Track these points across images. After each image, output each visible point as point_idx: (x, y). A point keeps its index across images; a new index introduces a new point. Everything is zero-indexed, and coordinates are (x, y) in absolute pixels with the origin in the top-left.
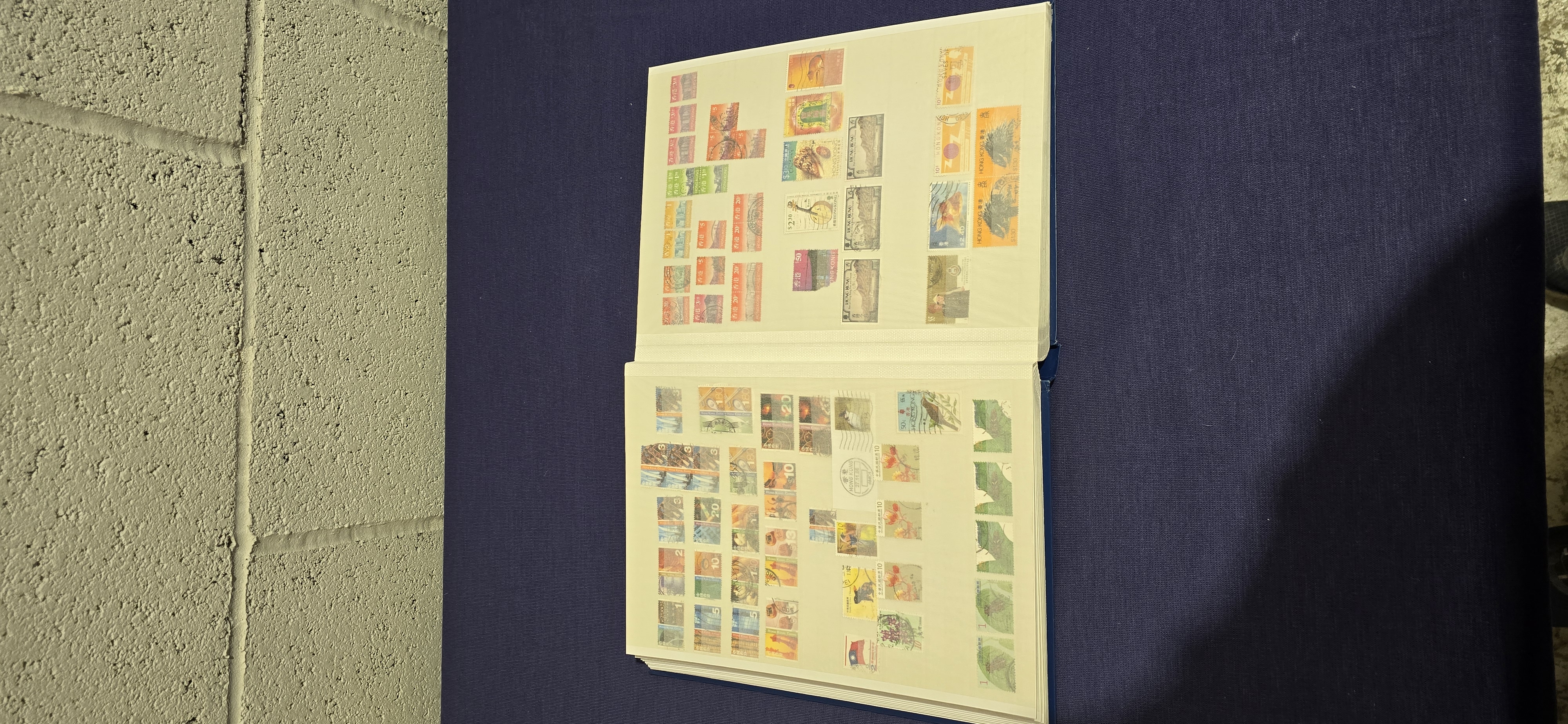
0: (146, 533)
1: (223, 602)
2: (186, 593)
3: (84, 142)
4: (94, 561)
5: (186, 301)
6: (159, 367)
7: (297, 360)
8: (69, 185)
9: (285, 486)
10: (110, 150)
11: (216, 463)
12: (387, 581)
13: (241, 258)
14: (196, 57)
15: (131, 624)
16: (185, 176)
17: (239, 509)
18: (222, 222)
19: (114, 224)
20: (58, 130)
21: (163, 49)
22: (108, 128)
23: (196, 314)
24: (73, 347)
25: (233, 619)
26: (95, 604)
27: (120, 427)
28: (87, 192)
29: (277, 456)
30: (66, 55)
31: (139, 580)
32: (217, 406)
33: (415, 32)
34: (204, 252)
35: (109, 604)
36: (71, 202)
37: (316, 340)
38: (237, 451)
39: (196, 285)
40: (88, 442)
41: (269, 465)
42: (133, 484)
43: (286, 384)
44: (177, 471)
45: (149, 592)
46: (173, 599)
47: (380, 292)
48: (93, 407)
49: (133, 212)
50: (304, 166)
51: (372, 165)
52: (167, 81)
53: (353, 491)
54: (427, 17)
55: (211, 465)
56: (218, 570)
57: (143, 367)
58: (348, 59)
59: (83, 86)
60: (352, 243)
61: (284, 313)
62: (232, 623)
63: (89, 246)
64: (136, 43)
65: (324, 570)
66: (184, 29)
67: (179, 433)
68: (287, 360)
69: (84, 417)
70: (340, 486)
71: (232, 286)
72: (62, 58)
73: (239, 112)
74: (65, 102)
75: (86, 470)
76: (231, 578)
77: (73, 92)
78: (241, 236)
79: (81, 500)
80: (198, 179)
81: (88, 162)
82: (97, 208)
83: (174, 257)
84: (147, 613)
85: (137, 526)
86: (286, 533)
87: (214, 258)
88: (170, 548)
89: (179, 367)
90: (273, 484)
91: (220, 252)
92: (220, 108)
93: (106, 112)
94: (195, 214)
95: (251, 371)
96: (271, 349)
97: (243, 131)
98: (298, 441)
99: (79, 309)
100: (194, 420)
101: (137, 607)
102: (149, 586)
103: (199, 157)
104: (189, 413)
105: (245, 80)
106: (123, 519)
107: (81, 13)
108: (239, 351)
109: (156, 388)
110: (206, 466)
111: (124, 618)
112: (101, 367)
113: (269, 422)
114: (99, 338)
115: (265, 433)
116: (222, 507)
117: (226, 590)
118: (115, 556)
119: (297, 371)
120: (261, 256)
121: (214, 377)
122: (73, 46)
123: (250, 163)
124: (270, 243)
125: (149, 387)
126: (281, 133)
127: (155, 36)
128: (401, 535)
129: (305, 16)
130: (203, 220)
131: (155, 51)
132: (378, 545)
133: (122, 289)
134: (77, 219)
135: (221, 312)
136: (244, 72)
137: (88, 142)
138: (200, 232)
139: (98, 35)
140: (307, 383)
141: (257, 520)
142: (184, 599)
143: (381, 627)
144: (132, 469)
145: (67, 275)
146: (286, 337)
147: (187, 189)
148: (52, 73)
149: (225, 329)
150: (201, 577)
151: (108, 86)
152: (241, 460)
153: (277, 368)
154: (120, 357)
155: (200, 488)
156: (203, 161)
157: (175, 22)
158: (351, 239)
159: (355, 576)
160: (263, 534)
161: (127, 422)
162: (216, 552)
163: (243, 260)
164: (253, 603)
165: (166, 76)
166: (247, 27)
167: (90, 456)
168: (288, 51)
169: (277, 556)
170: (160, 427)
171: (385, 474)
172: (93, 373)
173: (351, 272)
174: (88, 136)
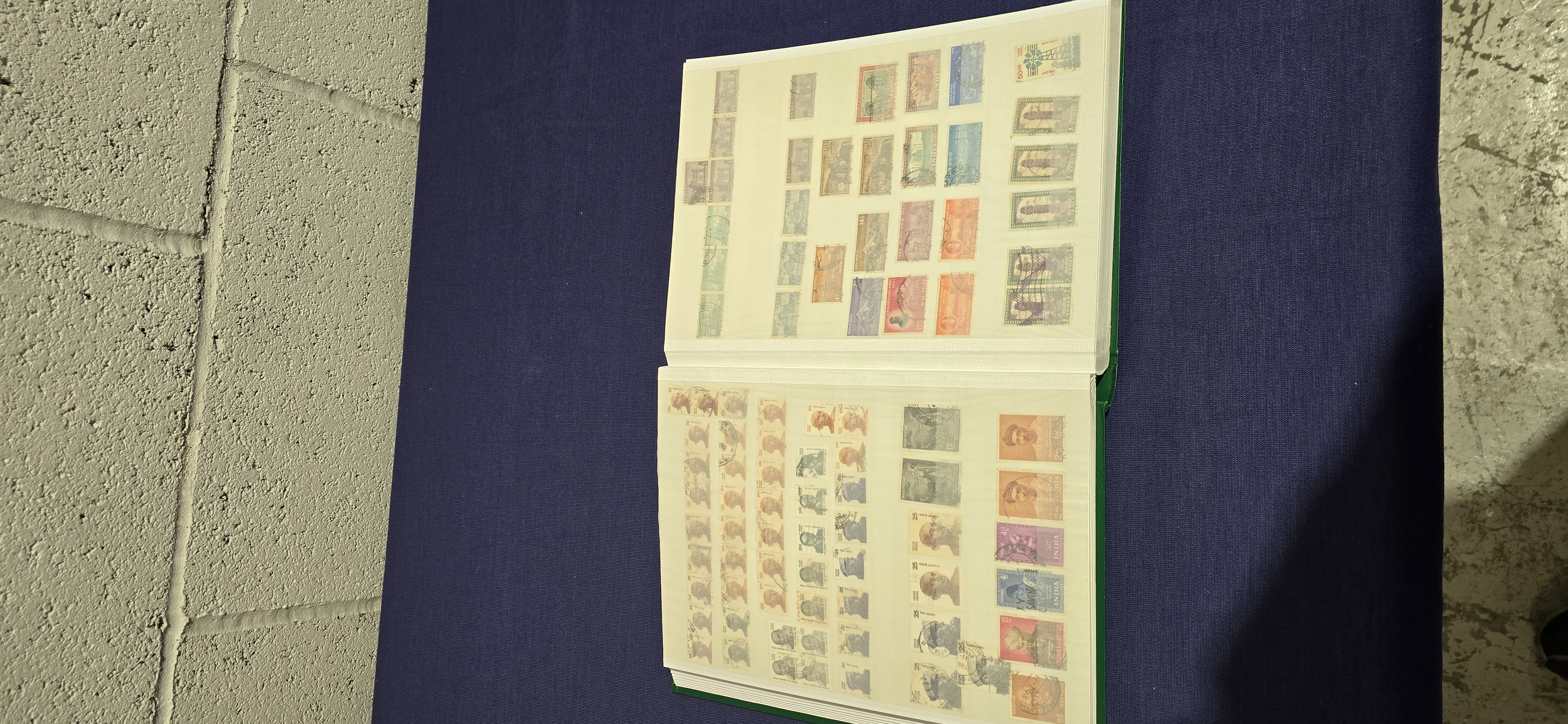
0: (74, 614)
1: (149, 683)
2: (111, 673)
3: (41, 236)
4: (19, 641)
5: (133, 387)
6: (101, 452)
7: (244, 444)
8: (22, 277)
9: (223, 568)
10: (67, 243)
11: (153, 545)
12: (323, 662)
13: (194, 345)
14: (162, 152)
15: (53, 703)
16: (142, 267)
17: (174, 590)
18: (177, 310)
19: (65, 314)
20: (16, 225)
21: (129, 146)
22: (67, 222)
23: (143, 400)
24: (15, 433)
25: (159, 698)
26: (17, 684)
27: (56, 510)
28: (40, 284)
29: (217, 538)
30: (29, 153)
31: (64, 660)
32: (158, 490)
33: (392, 124)
34: (156, 339)
35: (31, 684)
36: (23, 294)
37: (266, 424)
38: (176, 533)
39: (145, 372)
40: (23, 525)
41: (207, 547)
42: (65, 566)
43: (231, 467)
44: (112, 554)
45: (74, 672)
46: (98, 679)
47: (337, 377)
48: (30, 492)
49: (86, 302)
50: (266, 255)
51: (337, 253)
52: (131, 177)
53: (294, 572)
54: (405, 110)
55: (147, 547)
56: (146, 650)
57: (84, 451)
58: (320, 152)
59: (44, 182)
60: (311, 329)
61: (235, 398)
62: (158, 702)
63: (38, 336)
64: (102, 140)
65: (258, 651)
66: (152, 127)
67: (116, 516)
68: (234, 443)
69: (20, 500)
70: (280, 567)
71: (182, 372)
72: (25, 157)
73: (203, 204)
74: (25, 198)
75: (18, 552)
76: (160, 658)
77: (34, 189)
78: (195, 323)
79: (11, 582)
80: (155, 269)
81: (44, 255)
82: (49, 299)
83: (124, 345)
84: (70, 693)
85: (66, 608)
86: (221, 613)
87: (166, 346)
88: (98, 629)
89: (121, 452)
90: (211, 565)
91: (172, 339)
92: (183, 201)
93: (66, 207)
94: (150, 303)
95: (196, 454)
96: (219, 433)
97: (205, 221)
98: (240, 523)
99: (23, 396)
100: (133, 503)
101: (60, 686)
102: (74, 667)
103: (157, 248)
104: (128, 496)
105: (212, 174)
106: (52, 601)
107: (48, 114)
108: (185, 435)
109: (96, 473)
110: (142, 548)
111: (45, 697)
112: (41, 452)
113: (211, 505)
114: (41, 424)
115: (205, 516)
116: (155, 588)
117: (153, 670)
118: (41, 636)
119: (243, 455)
120: (215, 342)
121: (157, 461)
122: (37, 145)
123: (211, 253)
124: (225, 330)
125: (89, 471)
126: (244, 224)
127: (122, 134)
128: (342, 615)
129: (278, 111)
130: (158, 308)
131: (120, 148)
132: (316, 626)
133: (68, 376)
134: (28, 310)
135: (169, 398)
136: (211, 166)
137: (45, 236)
138: (153, 321)
139: (63, 134)
140: (254, 466)
141: (191, 601)
142: (110, 679)
143: (314, 708)
144: (65, 551)
145: (14, 364)
146: (234, 421)
147: (143, 279)
148: (14, 171)
149: (172, 414)
150: (129, 658)
151: (70, 182)
152: (179, 542)
153: (223, 452)
154: (61, 443)
155: (134, 570)
156: (161, 252)
157: (144, 120)
158: (310, 325)
159: (290, 657)
160: (196, 615)
161: (64, 505)
162: (146, 633)
163: (196, 348)
164: (181, 684)
165: (130, 171)
166: (217, 122)
167: (22, 539)
168: (258, 145)
169: (209, 637)
170: (98, 510)
171: (329, 555)
172: (32, 459)
173: (308, 356)
174: (46, 230)
